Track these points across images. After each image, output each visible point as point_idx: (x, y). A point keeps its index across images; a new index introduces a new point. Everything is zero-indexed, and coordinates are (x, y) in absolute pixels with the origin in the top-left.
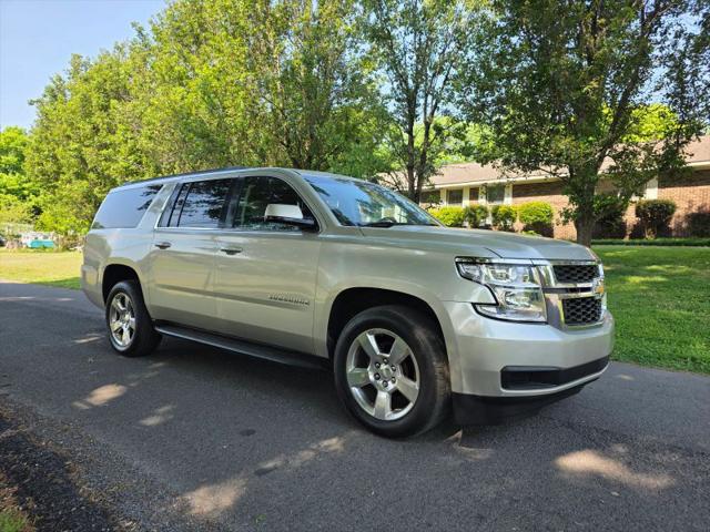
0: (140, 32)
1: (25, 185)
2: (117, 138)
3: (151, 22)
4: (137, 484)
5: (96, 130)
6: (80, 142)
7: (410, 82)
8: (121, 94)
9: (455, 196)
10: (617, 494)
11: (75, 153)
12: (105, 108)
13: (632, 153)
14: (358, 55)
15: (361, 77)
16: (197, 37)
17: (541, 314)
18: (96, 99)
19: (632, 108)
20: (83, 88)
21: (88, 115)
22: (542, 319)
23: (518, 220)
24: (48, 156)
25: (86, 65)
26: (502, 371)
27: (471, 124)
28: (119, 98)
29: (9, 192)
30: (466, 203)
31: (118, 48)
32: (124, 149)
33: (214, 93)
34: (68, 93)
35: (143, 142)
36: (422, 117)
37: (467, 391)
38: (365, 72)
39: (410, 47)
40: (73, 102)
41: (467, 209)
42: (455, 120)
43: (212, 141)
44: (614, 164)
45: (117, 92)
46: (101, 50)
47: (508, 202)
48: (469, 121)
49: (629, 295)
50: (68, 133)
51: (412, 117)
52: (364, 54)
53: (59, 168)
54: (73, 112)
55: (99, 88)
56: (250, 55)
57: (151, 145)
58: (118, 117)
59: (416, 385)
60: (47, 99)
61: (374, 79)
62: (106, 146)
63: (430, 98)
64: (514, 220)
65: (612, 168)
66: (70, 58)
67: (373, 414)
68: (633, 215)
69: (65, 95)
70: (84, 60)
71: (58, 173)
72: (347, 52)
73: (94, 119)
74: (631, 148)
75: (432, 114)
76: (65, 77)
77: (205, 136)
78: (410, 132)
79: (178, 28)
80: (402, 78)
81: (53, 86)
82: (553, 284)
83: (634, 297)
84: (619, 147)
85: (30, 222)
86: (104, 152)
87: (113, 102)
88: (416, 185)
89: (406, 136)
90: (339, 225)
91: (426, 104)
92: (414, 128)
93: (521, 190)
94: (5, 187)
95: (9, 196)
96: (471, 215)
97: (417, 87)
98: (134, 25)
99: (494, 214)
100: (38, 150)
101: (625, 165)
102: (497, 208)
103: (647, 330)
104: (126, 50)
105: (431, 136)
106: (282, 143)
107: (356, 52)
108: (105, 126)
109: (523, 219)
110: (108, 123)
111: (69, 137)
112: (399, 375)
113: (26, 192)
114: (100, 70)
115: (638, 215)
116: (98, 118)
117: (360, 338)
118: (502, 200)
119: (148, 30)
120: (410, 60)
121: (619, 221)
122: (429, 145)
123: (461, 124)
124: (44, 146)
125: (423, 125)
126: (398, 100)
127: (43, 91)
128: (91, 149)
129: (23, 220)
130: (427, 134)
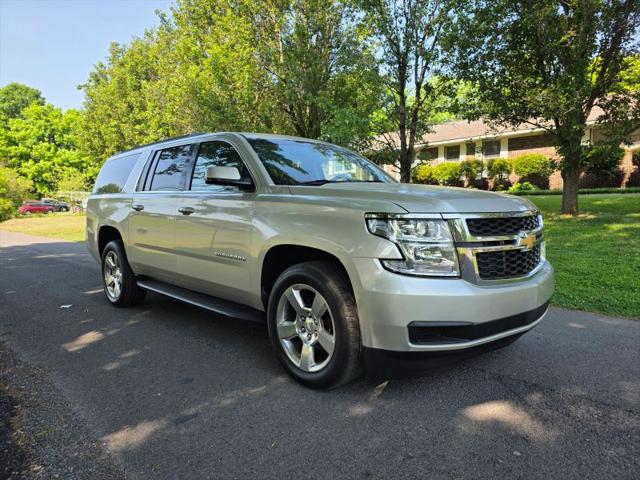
0: (163, 18)
1: (83, 159)
2: (148, 113)
3: (171, 9)
4: (66, 428)
5: (131, 107)
6: (119, 119)
7: (401, 44)
8: (150, 75)
9: (452, 151)
10: (518, 454)
11: (115, 129)
12: (138, 88)
13: (622, 101)
14: (354, 23)
15: (356, 44)
16: (210, 18)
17: (453, 269)
18: (130, 80)
19: (623, 56)
20: (118, 71)
21: (124, 95)
22: (455, 274)
23: (513, 173)
24: (94, 133)
25: (121, 51)
26: (408, 326)
27: (461, 81)
28: (148, 79)
29: (71, 165)
30: (463, 158)
31: (147, 34)
32: (153, 123)
33: (223, 68)
34: (108, 76)
35: (168, 117)
36: (413, 77)
37: (376, 345)
38: (361, 38)
39: (400, 11)
40: (112, 84)
41: (463, 164)
42: (445, 79)
43: (223, 113)
44: (603, 113)
45: (147, 74)
46: (133, 38)
47: (505, 155)
48: (459, 78)
49: (609, 243)
50: (109, 112)
51: (403, 79)
52: (360, 22)
53: (104, 143)
54: (113, 94)
55: (133, 71)
56: (255, 31)
57: (174, 119)
58: (148, 95)
59: (332, 339)
60: (92, 84)
61: (370, 45)
62: (138, 122)
63: (420, 59)
64: (509, 172)
65: (601, 118)
66: (109, 46)
67: (298, 365)
68: (631, 164)
69: (106, 79)
70: (121, 47)
71: (104, 147)
72: (343, 21)
73: (129, 98)
74: (622, 96)
75: (423, 75)
76: (106, 63)
77: (217, 108)
78: (401, 93)
79: (194, 12)
80: (393, 43)
81: (96, 71)
82: (469, 237)
83: (614, 245)
84: (609, 96)
85: (86, 190)
86: (138, 127)
87: (144, 82)
88: (408, 143)
89: (398, 97)
90: (272, 184)
91: (417, 65)
92: (406, 90)
93: (516, 143)
94: (68, 161)
95: (71, 169)
96: (468, 170)
97: (408, 50)
98: (157, 12)
99: (489, 168)
100: (87, 128)
101: (615, 114)
102: (492, 161)
103: (620, 278)
104: (155, 35)
105: (422, 96)
106: (286, 111)
107: (352, 20)
108: (138, 104)
109: (518, 172)
110: (141, 102)
111: (109, 116)
112: (320, 329)
113: (84, 165)
114: (132, 55)
115: (634, 163)
116: (132, 98)
117: (287, 292)
118: (499, 153)
119: (169, 16)
120: (400, 24)
121: (615, 170)
122: (420, 104)
123: (451, 82)
124: (91, 125)
125: (415, 86)
126: (390, 63)
127: (89, 77)
128: (127, 125)
129: (81, 189)
130: (418, 94)
